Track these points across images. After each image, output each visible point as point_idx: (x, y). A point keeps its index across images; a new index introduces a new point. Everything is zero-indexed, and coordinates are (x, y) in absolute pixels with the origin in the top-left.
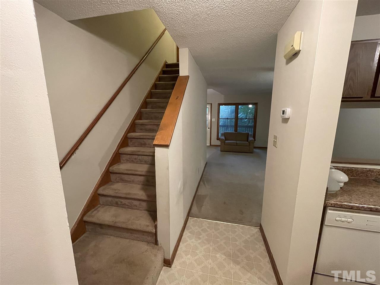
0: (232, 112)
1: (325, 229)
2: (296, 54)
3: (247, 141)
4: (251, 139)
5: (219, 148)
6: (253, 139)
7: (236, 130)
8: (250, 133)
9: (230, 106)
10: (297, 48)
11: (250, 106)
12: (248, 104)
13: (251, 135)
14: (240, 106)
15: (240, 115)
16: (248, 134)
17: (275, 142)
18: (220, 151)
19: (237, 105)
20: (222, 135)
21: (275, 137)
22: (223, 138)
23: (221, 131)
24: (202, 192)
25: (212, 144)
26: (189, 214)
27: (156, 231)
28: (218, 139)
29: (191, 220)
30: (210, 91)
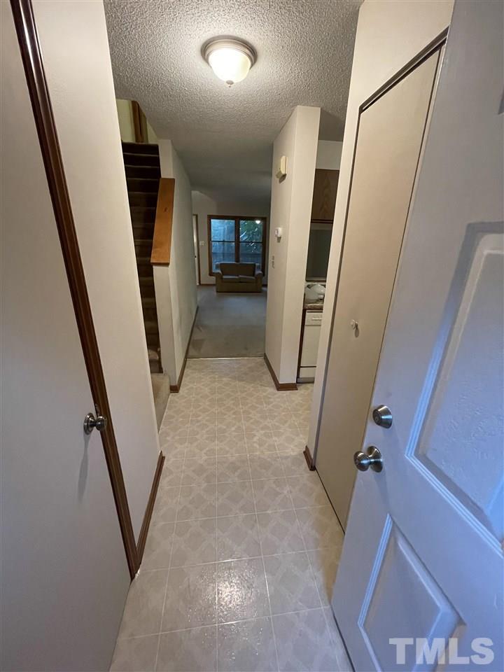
0: (229, 232)
1: (306, 328)
2: (284, 176)
3: (253, 275)
4: (258, 272)
5: (214, 288)
6: (261, 272)
7: (237, 260)
8: (257, 264)
9: (226, 221)
10: (283, 173)
11: (258, 222)
12: (253, 219)
13: (259, 267)
14: (242, 222)
15: (243, 237)
16: (255, 265)
17: (273, 264)
18: (215, 293)
19: (237, 219)
20: (217, 267)
21: (273, 257)
22: (219, 271)
23: (216, 262)
24: (197, 336)
25: (202, 283)
26: (187, 357)
27: (160, 358)
28: (211, 274)
29: (190, 362)
30: (195, 193)
